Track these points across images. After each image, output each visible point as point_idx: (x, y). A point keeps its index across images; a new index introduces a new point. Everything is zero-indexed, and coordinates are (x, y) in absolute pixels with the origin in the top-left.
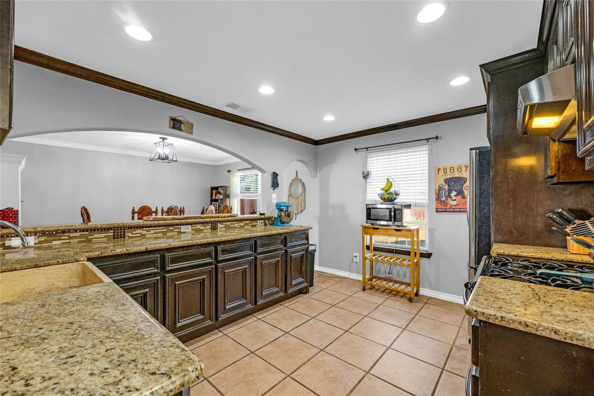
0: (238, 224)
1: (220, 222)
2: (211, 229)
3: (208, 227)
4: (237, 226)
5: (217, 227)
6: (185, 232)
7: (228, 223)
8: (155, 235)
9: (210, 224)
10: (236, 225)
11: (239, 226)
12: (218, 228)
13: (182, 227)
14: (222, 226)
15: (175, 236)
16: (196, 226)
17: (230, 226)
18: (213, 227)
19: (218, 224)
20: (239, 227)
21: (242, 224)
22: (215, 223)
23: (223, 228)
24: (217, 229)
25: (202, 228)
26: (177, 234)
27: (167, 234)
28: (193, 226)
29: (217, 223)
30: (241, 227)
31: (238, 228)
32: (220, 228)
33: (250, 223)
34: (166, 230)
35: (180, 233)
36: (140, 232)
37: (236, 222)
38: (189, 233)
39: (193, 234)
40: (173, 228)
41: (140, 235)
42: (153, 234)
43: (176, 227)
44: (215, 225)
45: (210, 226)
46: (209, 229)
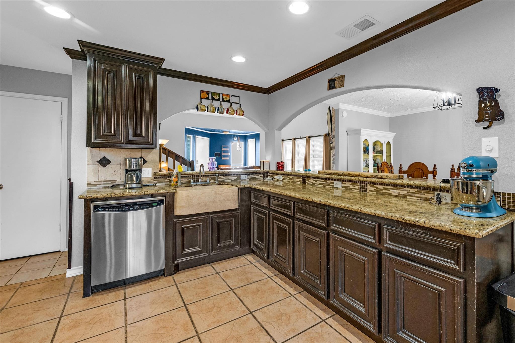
0: (395, 191)
1: (372, 184)
2: (360, 191)
3: (357, 187)
4: (393, 194)
5: (366, 189)
6: (337, 188)
7: (381, 187)
8: (319, 185)
9: (359, 184)
10: (392, 191)
11: (397, 194)
12: (368, 191)
13: (335, 182)
14: (373, 189)
15: (330, 189)
16: (346, 184)
17: (383, 191)
18: (362, 188)
19: (368, 185)
20: (397, 196)
21: (403, 192)
22: (364, 183)
23: (374, 191)
24: (366, 192)
25: (351, 187)
26: (331, 189)
27: (326, 186)
28: (344, 182)
29: (366, 184)
30: (400, 196)
31: (394, 196)
32: (370, 191)
33: (417, 193)
34: (325, 183)
35: (333, 187)
36: (311, 181)
37: (393, 188)
38: (340, 189)
39: (343, 192)
40: (329, 182)
41: (312, 183)
42: (318, 184)
43: (331, 181)
44: (364, 186)
45: (359, 187)
46: (357, 189)
